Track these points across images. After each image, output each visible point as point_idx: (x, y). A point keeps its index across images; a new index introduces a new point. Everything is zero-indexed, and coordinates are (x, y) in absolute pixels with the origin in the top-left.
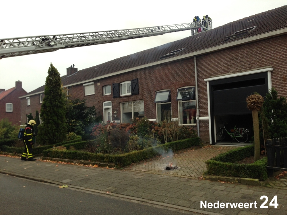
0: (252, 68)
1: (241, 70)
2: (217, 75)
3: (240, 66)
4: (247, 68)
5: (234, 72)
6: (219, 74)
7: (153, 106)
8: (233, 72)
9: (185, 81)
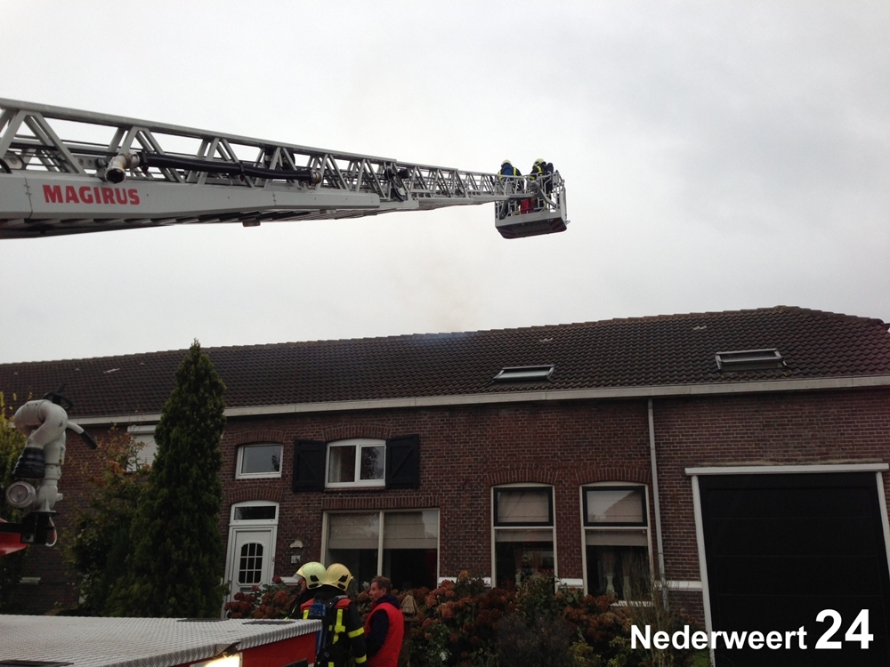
0: (829, 458)
1: (798, 458)
2: (722, 461)
3: (795, 447)
4: (813, 455)
5: (776, 461)
6: (730, 461)
7: (479, 533)
8: (771, 460)
9: (610, 466)
